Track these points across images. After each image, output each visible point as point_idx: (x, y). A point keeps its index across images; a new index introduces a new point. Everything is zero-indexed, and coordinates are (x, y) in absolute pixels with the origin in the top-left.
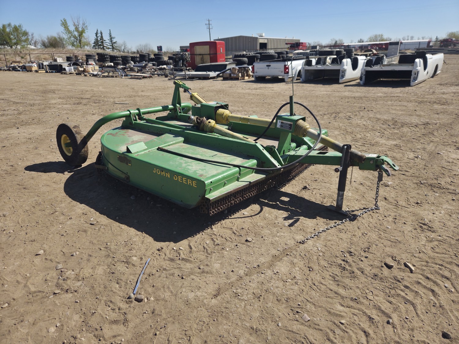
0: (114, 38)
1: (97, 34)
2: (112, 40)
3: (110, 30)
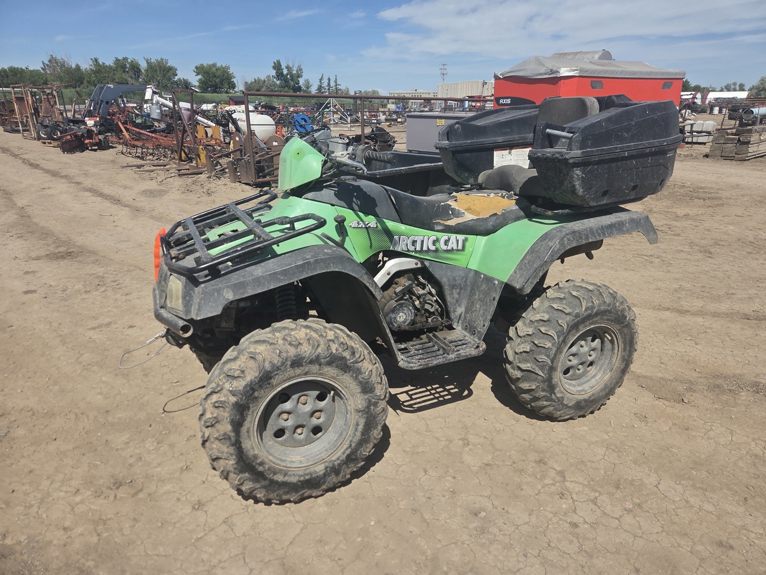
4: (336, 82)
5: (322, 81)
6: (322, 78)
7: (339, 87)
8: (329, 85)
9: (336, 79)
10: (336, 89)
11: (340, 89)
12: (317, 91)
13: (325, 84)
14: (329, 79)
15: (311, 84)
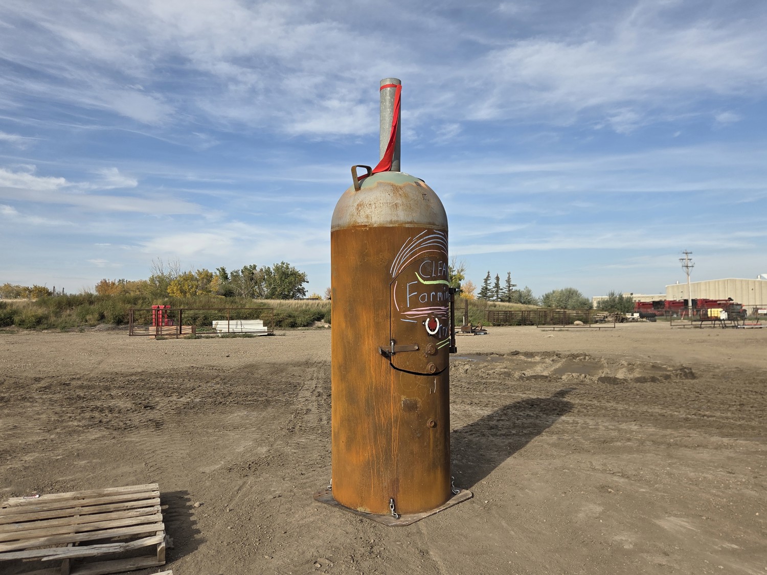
0: (514, 286)
1: (486, 280)
2: (511, 288)
3: (509, 274)
4: (508, 281)
5: (488, 282)
6: (488, 276)
7: (514, 289)
8: (497, 285)
9: (509, 278)
10: (509, 290)
11: (516, 291)
12: (480, 295)
13: (491, 286)
14: (498, 278)
15: (474, 285)
